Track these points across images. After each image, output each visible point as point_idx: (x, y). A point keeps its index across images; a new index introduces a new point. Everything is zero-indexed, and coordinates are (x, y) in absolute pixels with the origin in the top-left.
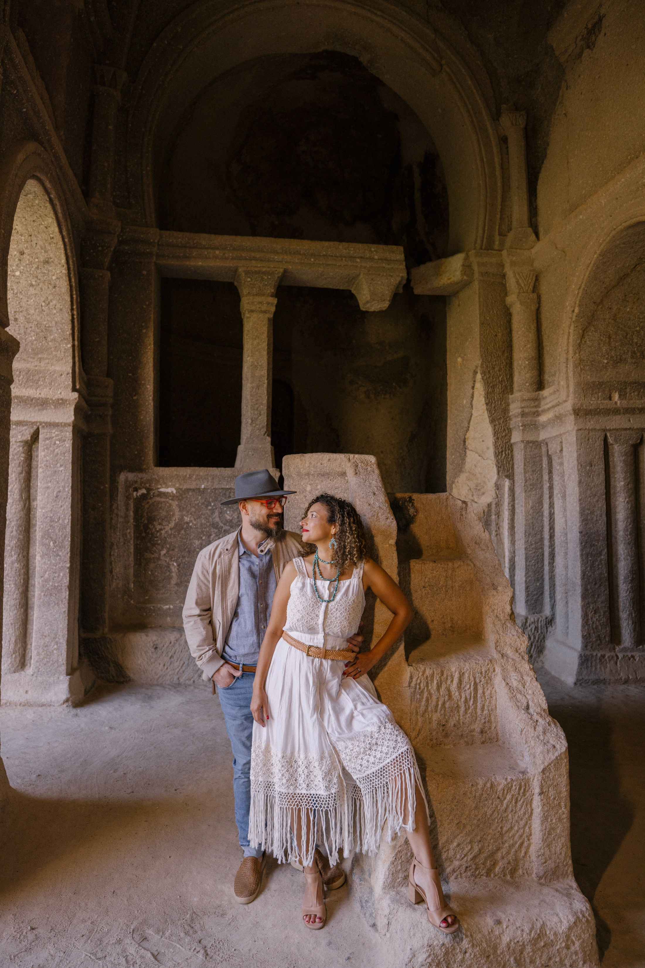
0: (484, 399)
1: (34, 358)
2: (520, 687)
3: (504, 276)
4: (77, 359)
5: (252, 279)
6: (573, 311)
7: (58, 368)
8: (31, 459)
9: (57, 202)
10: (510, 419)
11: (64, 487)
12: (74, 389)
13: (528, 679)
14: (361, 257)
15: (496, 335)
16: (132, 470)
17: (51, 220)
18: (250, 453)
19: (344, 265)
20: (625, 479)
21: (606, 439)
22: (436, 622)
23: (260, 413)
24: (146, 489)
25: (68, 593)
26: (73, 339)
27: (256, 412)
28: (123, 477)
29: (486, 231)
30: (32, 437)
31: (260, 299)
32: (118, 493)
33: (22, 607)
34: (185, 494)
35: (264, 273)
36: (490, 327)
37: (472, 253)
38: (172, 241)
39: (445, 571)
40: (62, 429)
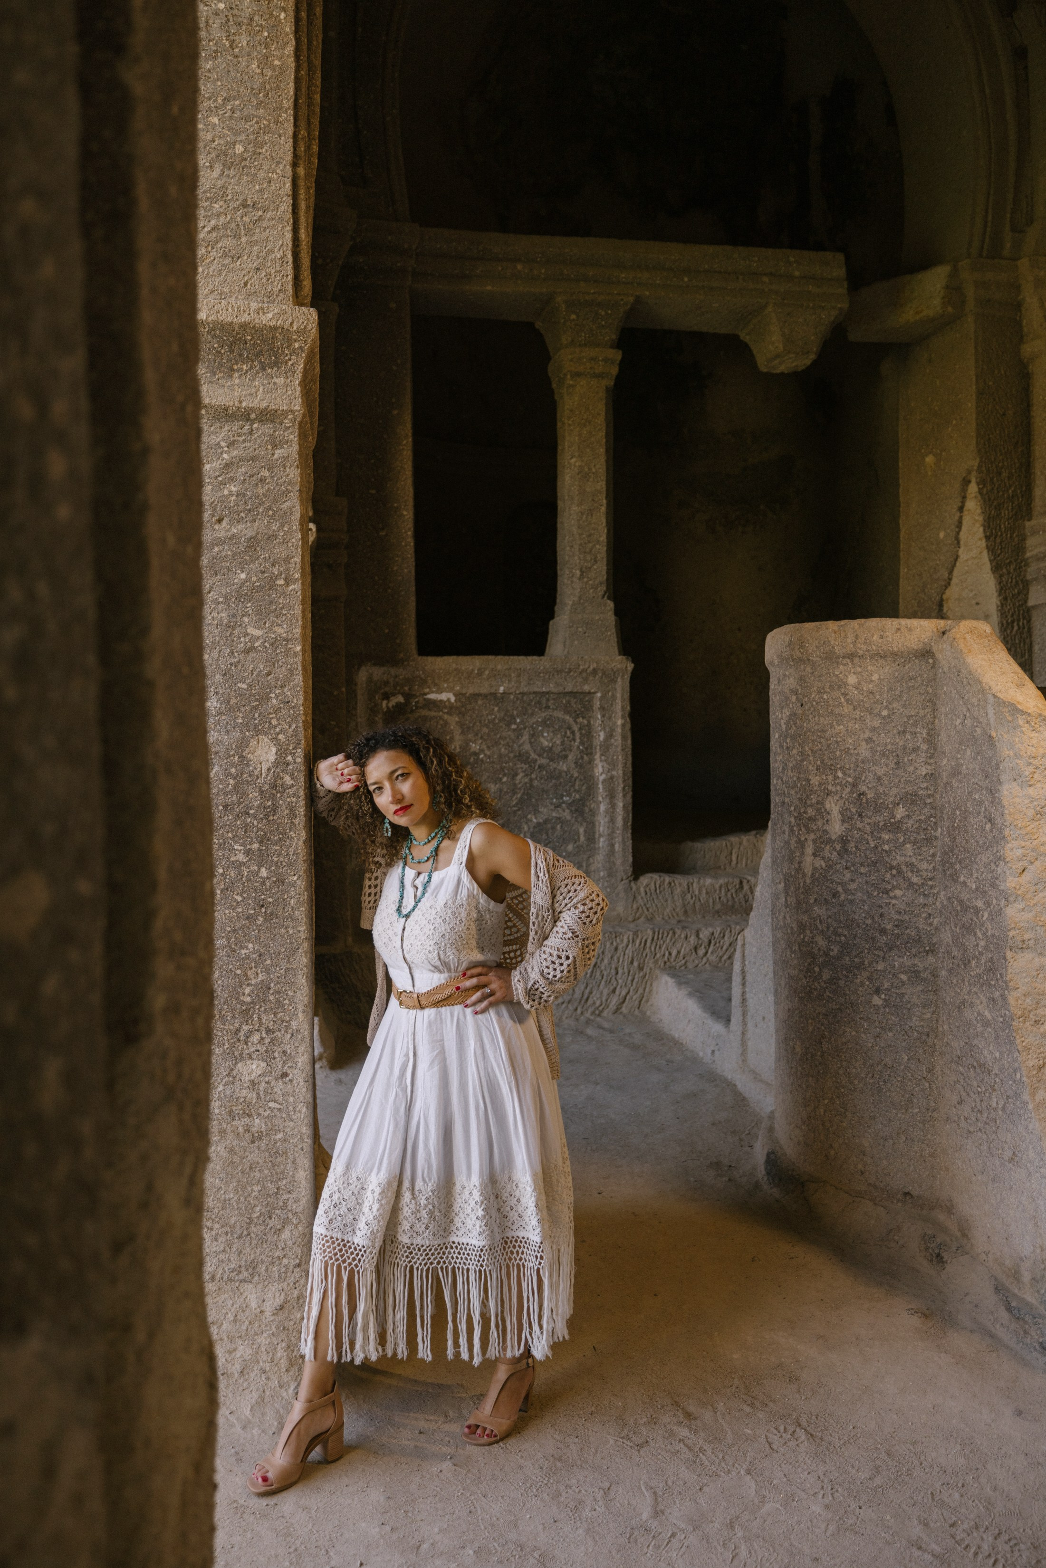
0: (981, 529)
3: (1018, 306)
5: (578, 317)
10: (1027, 565)
14: (772, 274)
15: (1004, 415)
16: (380, 661)
19: (741, 289)
23: (596, 558)
24: (403, 694)
27: (588, 557)
28: (365, 674)
29: (989, 224)
31: (592, 352)
32: (356, 704)
34: (470, 703)
35: (600, 305)
36: (994, 400)
37: (963, 264)
38: (441, 247)
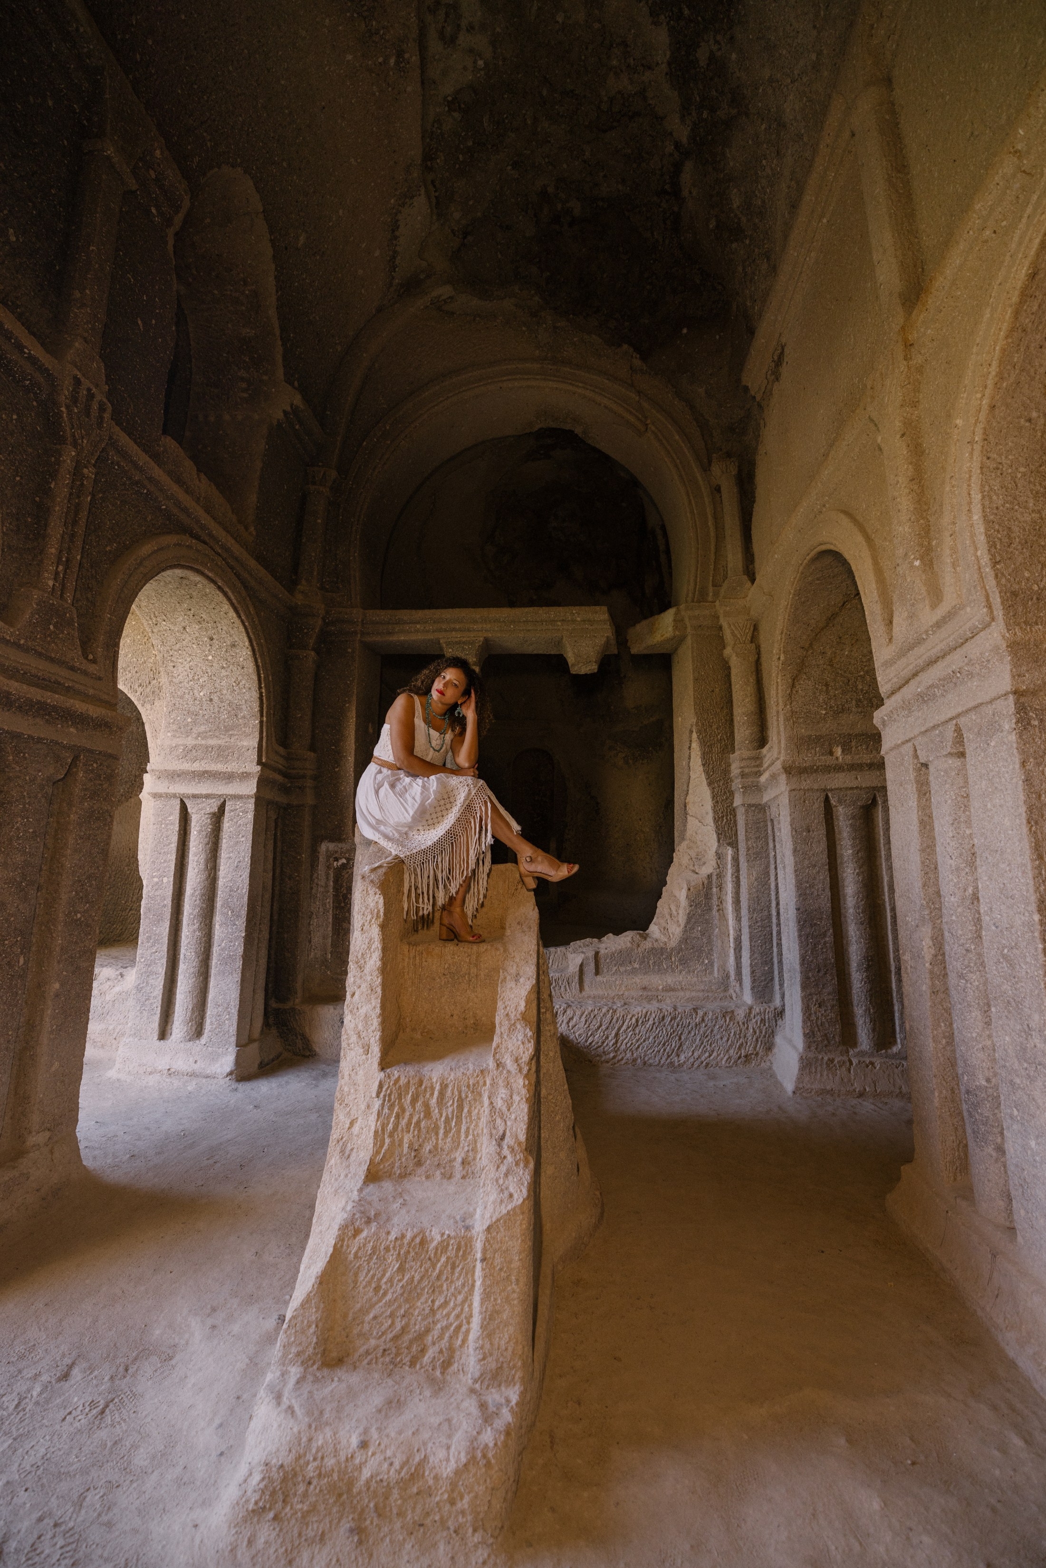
0: (701, 760)
1: (225, 735)
2: (504, 1109)
3: (721, 628)
4: (265, 734)
6: (779, 658)
7: (245, 744)
8: (220, 831)
9: (227, 589)
10: (732, 781)
11: (244, 857)
12: (259, 762)
13: (516, 1098)
14: (563, 620)
15: (712, 691)
16: (332, 840)
17: (226, 606)
20: (853, 846)
21: (827, 800)
22: (455, 1017)
24: (345, 858)
25: (241, 961)
26: (262, 716)
28: (325, 847)
29: (699, 583)
30: (219, 809)
32: (318, 863)
33: (201, 975)
35: (464, 643)
36: (704, 682)
37: (682, 607)
38: (376, 620)
39: (469, 955)
40: (245, 800)
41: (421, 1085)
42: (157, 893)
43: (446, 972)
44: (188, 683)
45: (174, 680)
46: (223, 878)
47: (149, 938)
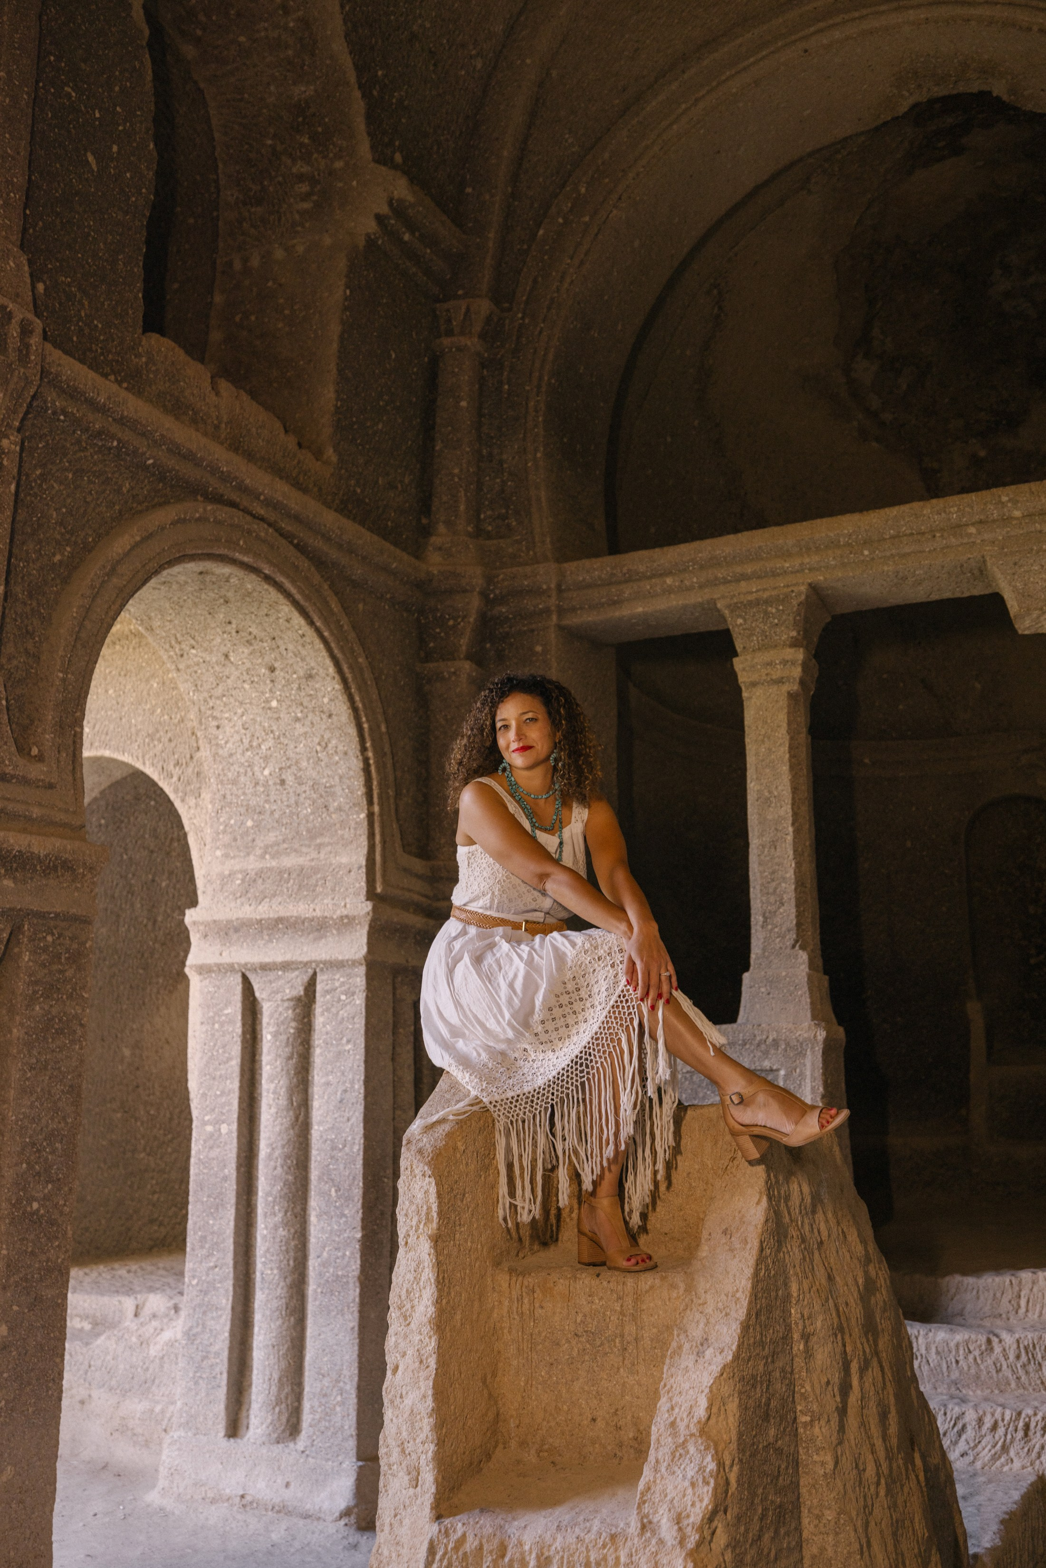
1: (309, 846)
4: (378, 838)
5: (745, 620)
7: (344, 860)
8: (310, 1030)
12: (371, 895)
14: (981, 522)
18: (763, 990)
19: (943, 549)
23: (782, 899)
25: (358, 1290)
26: (370, 802)
27: (772, 899)
30: (305, 989)
31: (767, 656)
33: (291, 1315)
35: (767, 602)
38: (584, 580)
39: (619, 1298)
40: (349, 971)
41: (503, 1556)
42: (213, 1154)
43: (580, 1330)
44: (243, 754)
45: (221, 752)
46: (320, 1123)
47: (203, 1239)
